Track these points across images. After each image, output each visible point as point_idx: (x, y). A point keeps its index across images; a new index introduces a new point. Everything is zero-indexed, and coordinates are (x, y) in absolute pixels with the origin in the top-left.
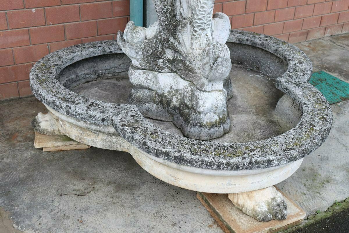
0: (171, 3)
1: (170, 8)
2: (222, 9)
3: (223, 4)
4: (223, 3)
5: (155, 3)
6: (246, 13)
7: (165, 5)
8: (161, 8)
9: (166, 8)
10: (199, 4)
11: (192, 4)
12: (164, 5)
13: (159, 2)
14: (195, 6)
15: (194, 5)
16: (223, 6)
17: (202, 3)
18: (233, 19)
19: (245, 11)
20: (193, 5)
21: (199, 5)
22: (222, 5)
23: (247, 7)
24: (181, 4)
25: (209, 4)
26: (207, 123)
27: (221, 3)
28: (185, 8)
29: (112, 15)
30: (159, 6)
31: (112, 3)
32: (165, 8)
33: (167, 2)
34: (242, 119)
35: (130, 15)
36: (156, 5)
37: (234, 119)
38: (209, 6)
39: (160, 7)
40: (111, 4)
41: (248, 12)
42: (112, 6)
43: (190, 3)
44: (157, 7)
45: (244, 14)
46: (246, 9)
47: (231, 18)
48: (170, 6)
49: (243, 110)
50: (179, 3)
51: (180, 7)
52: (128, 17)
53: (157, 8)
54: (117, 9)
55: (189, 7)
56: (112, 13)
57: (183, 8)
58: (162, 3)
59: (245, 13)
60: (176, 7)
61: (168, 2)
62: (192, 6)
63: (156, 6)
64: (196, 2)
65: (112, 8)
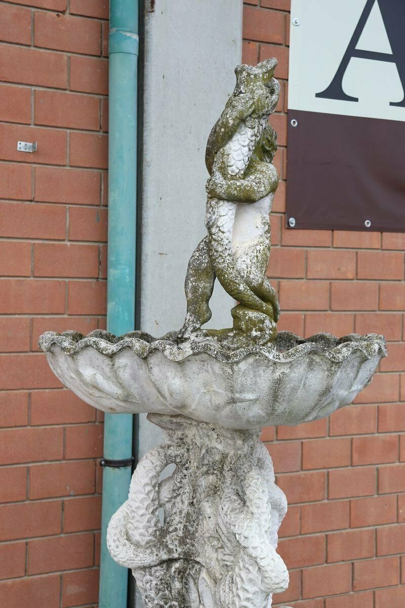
0: (179, 593)
1: (176, 604)
2: (300, 582)
3: (302, 571)
5: (146, 594)
6: (356, 590)
7: (166, 598)
8: (157, 604)
9: (169, 604)
10: (236, 600)
11: (222, 599)
12: (164, 598)
13: (152, 592)
14: (229, 603)
15: (227, 603)
17: (242, 598)
18: (327, 604)
19: (353, 586)
20: (224, 602)
21: (237, 603)
23: (356, 577)
24: (199, 596)
25: (258, 601)
28: (209, 606)
29: (60, 603)
30: (154, 600)
31: (61, 577)
32: (166, 603)
33: (170, 591)
35: (98, 603)
36: (146, 597)
39: (156, 602)
40: (59, 579)
41: (358, 589)
42: (61, 584)
43: (217, 597)
44: (149, 601)
45: (351, 593)
46: (354, 582)
47: (323, 600)
48: (176, 600)
50: (197, 595)
51: (198, 602)
52: (94, 605)
53: (150, 604)
54: (72, 590)
55: (215, 603)
56: (60, 600)
57: (203, 605)
58: (160, 594)
59: (353, 590)
60: (190, 602)
61: (173, 591)
62: (224, 604)
63: (147, 600)
64: (231, 595)
65: (61, 587)
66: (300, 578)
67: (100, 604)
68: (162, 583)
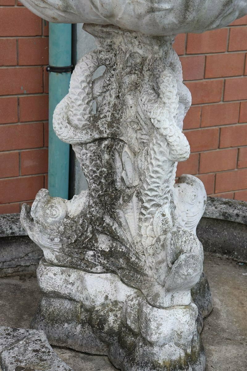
0: (107, 162)
1: (105, 170)
2: (198, 162)
3: (200, 154)
4: (201, 152)
5: (83, 162)
6: (239, 168)
7: (98, 166)
8: (91, 170)
9: (100, 170)
10: (150, 166)
11: (140, 166)
12: (96, 165)
13: (88, 161)
14: (144, 169)
15: (143, 168)
16: (200, 158)
17: (154, 165)
18: (217, 177)
19: (237, 165)
20: (141, 168)
21: (150, 169)
22: (198, 156)
23: (240, 158)
24: (122, 165)
25: (166, 167)
26: (164, 362)
27: (197, 153)
28: (130, 171)
29: (19, 172)
30: (89, 167)
31: (19, 154)
32: (98, 169)
33: (101, 161)
34: (228, 355)
35: (48, 173)
36: (83, 165)
37: (214, 353)
38: (166, 170)
39: (90, 168)
40: (18, 155)
41: (241, 167)
42: (20, 159)
43: (136, 165)
44: (85, 168)
45: (236, 170)
46: (239, 162)
47: (214, 175)
48: (105, 167)
49: (229, 337)
50: (121, 163)
51: (122, 169)
52: (45, 175)
53: (86, 170)
54: (28, 163)
55: (134, 169)
56: (19, 170)
57: (125, 171)
58: (93, 163)
59: (237, 168)
60: (115, 169)
61: (103, 160)
62: (140, 170)
63: (84, 167)
64: (146, 163)
65: (19, 161)
66: (198, 159)
67: (49, 174)
68: (95, 155)
